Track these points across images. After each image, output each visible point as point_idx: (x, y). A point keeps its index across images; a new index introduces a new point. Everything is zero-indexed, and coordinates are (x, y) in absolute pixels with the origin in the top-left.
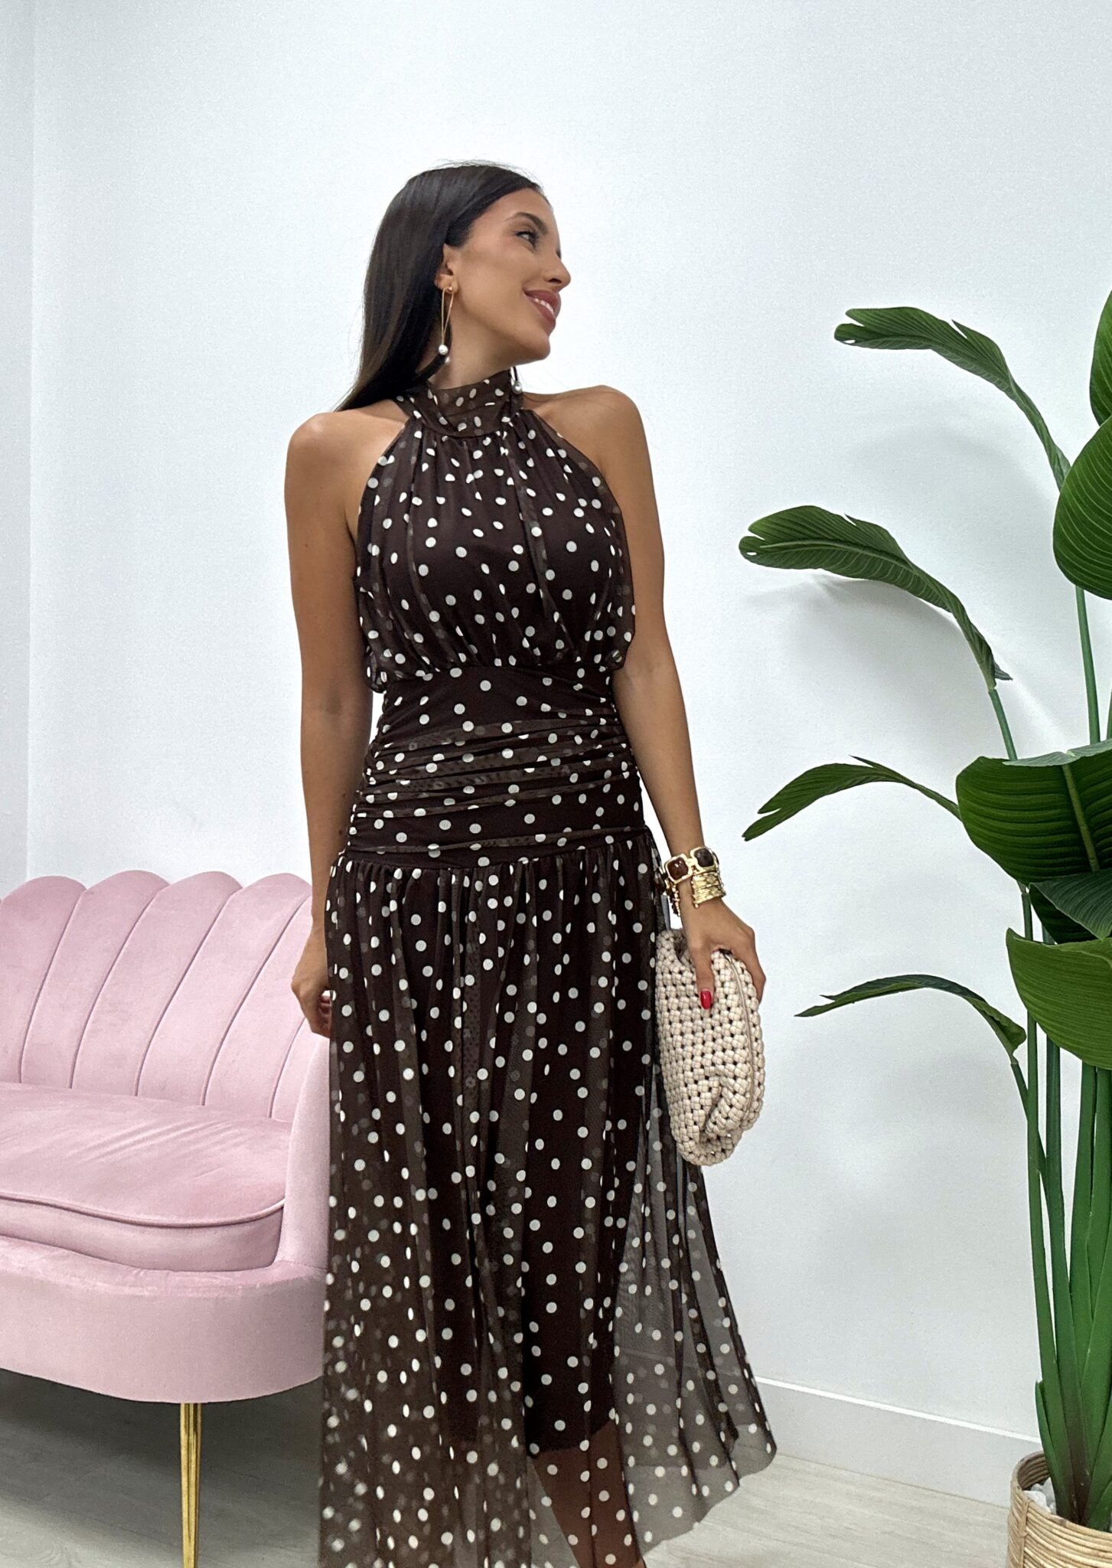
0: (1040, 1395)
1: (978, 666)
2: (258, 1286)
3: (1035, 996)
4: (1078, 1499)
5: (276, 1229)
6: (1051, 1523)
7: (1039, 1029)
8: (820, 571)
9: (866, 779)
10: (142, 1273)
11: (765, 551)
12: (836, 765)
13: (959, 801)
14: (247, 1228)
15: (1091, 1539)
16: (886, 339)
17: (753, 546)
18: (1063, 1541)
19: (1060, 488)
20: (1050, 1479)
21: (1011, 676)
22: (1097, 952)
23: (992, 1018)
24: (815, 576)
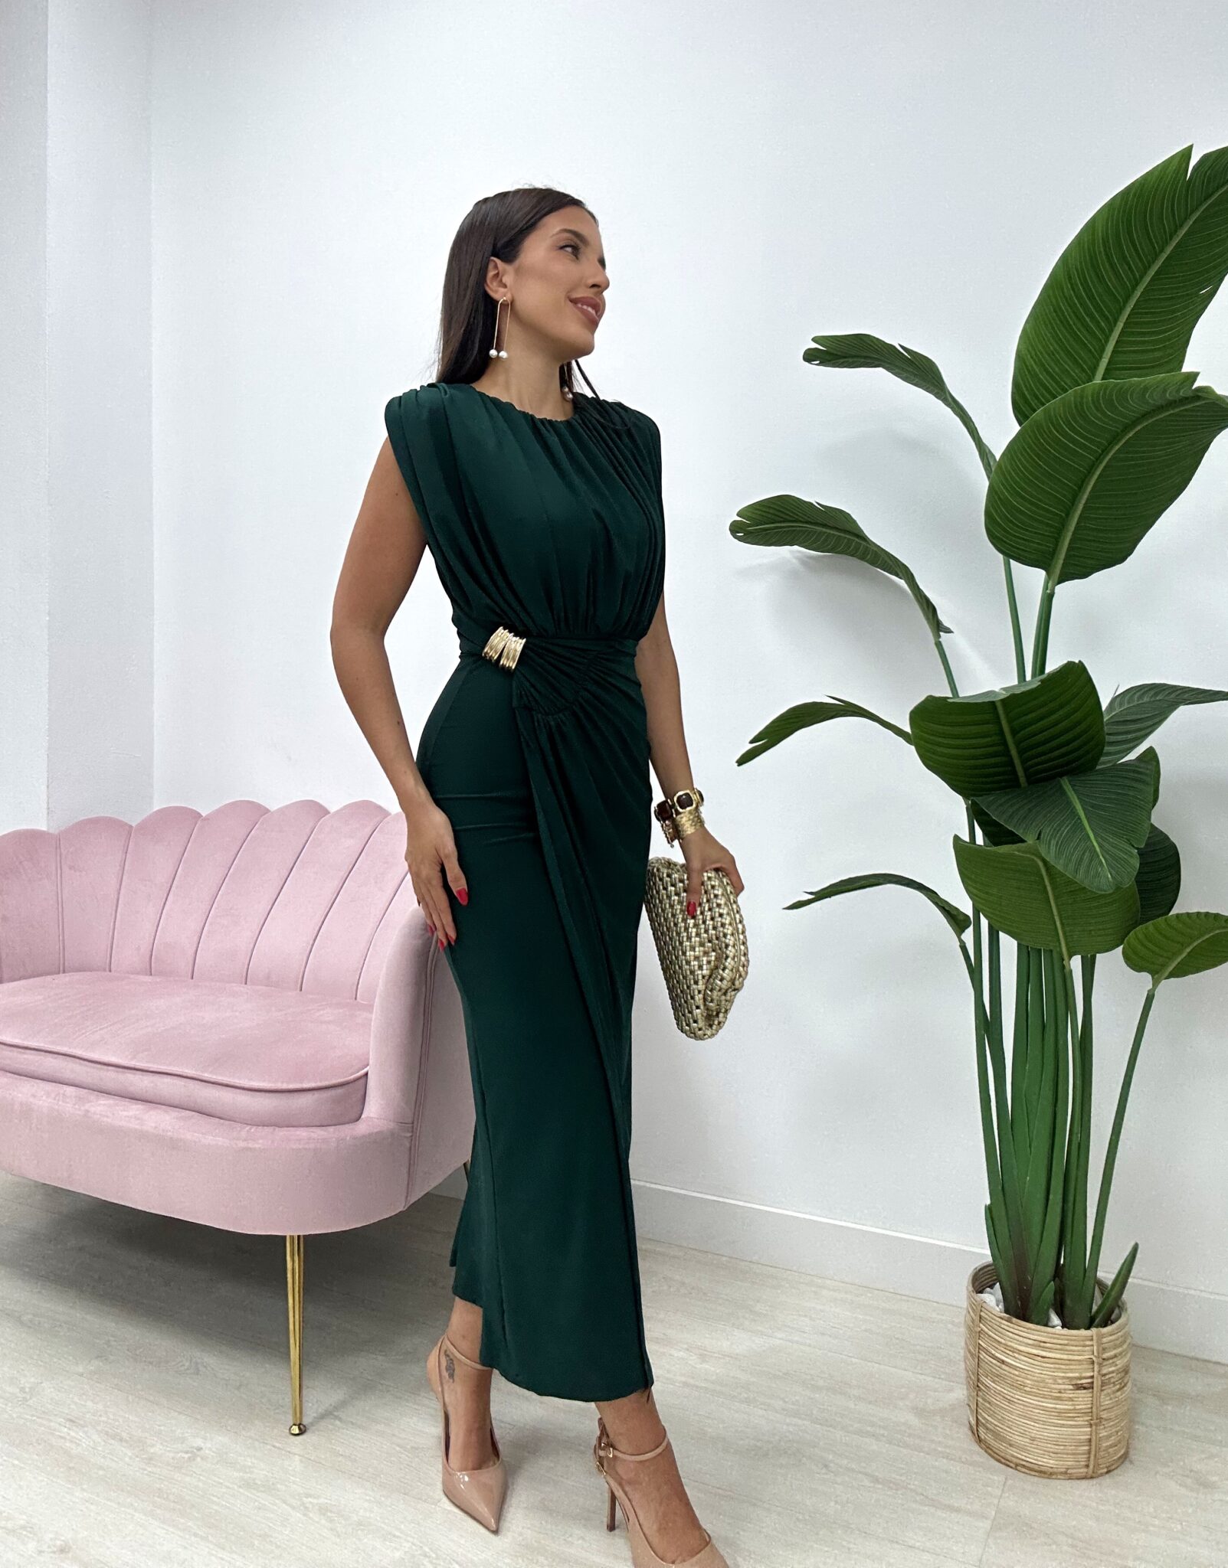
0: (989, 1216)
1: (925, 622)
2: (348, 1138)
3: (976, 889)
4: (1021, 1299)
5: (363, 1093)
6: (1000, 1320)
7: (982, 916)
8: (796, 548)
9: (836, 714)
10: (252, 1130)
11: (750, 532)
12: (815, 704)
13: (912, 732)
14: (340, 1091)
15: (1034, 1332)
16: (846, 360)
17: (741, 528)
18: (1011, 1335)
19: (989, 477)
20: (998, 1284)
21: (952, 629)
22: (1026, 852)
23: (944, 908)
24: (791, 552)
